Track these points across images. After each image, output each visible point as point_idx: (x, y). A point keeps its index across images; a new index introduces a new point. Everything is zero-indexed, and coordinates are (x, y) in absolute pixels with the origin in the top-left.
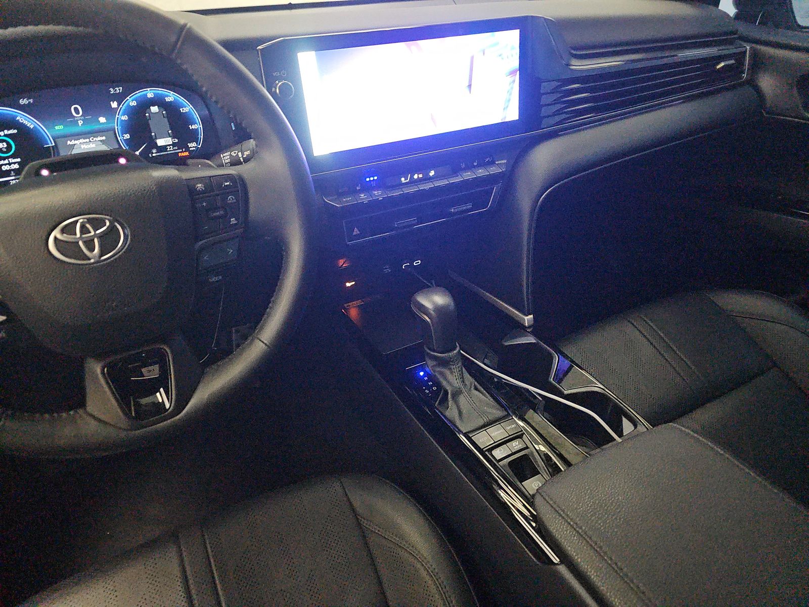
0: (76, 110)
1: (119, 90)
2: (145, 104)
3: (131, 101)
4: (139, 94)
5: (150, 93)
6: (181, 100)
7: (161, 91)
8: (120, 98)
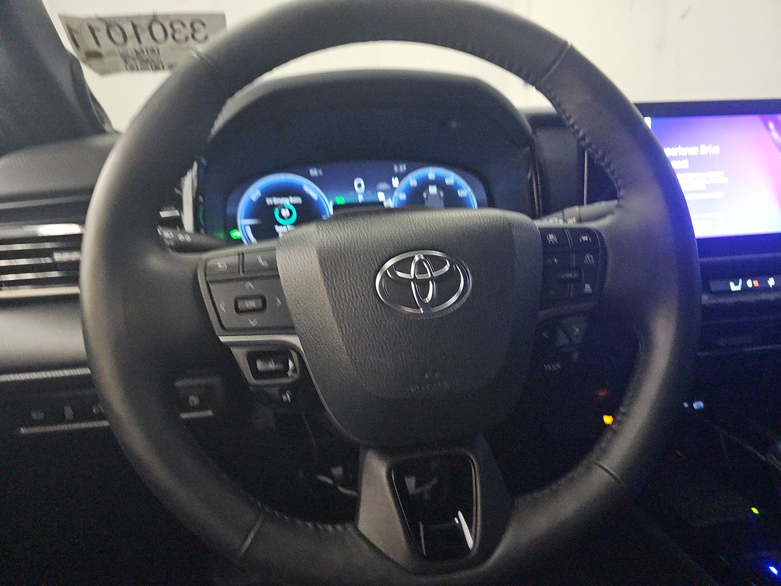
0: (359, 185)
1: (403, 168)
2: (424, 184)
3: (412, 180)
4: (421, 173)
5: (431, 173)
6: (461, 182)
7: (442, 172)
8: (401, 177)
